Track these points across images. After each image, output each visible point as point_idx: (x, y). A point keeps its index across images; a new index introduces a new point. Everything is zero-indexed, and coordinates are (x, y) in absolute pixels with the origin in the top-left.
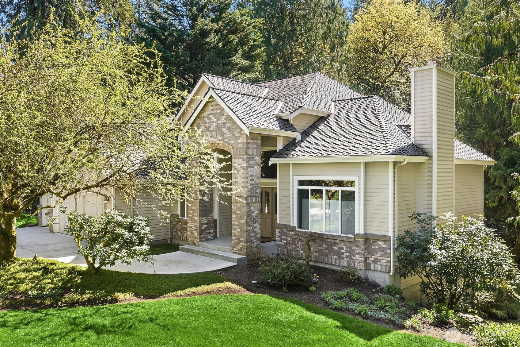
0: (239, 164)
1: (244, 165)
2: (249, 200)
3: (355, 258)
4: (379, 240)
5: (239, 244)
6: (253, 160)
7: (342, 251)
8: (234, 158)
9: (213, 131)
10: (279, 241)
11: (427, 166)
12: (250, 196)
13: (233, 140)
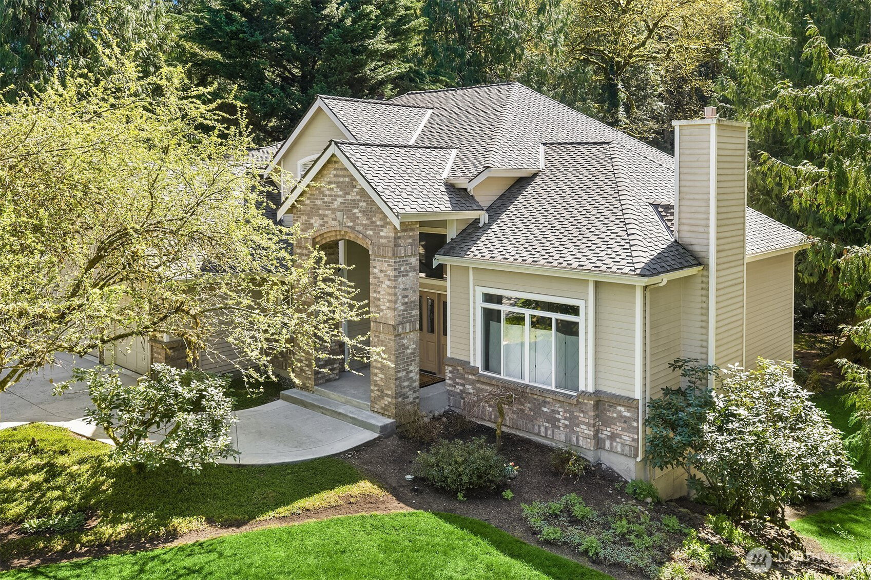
0: (381, 271)
1: (390, 273)
2: (400, 330)
3: (578, 429)
4: (620, 405)
5: (383, 399)
6: (407, 264)
7: (557, 416)
8: (374, 260)
9: (338, 210)
10: (450, 385)
11: (700, 280)
12: (402, 323)
13: (371, 230)
